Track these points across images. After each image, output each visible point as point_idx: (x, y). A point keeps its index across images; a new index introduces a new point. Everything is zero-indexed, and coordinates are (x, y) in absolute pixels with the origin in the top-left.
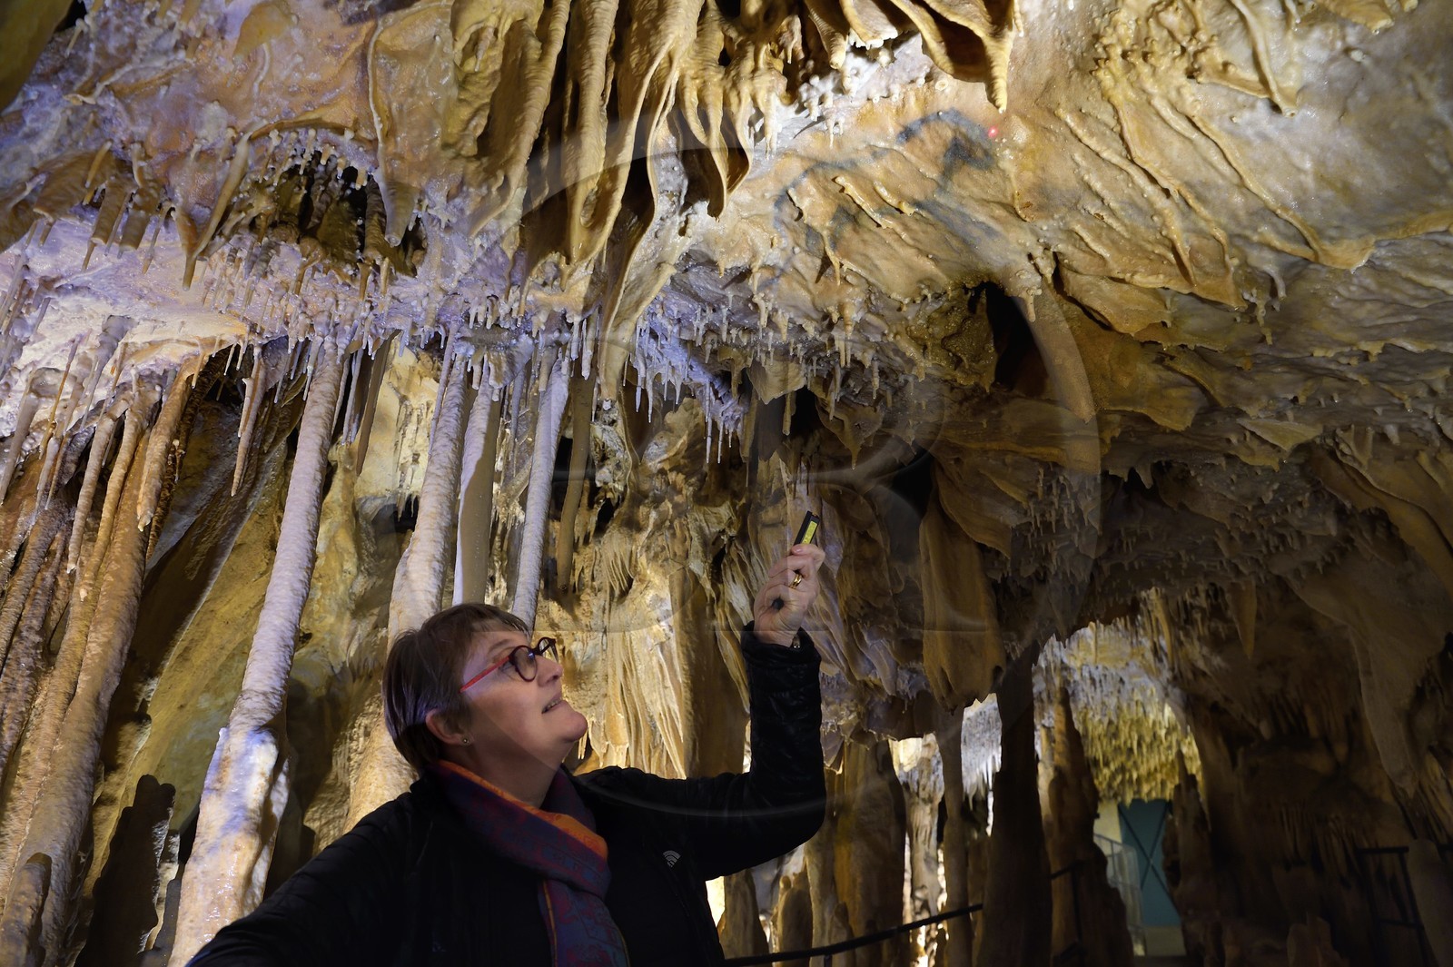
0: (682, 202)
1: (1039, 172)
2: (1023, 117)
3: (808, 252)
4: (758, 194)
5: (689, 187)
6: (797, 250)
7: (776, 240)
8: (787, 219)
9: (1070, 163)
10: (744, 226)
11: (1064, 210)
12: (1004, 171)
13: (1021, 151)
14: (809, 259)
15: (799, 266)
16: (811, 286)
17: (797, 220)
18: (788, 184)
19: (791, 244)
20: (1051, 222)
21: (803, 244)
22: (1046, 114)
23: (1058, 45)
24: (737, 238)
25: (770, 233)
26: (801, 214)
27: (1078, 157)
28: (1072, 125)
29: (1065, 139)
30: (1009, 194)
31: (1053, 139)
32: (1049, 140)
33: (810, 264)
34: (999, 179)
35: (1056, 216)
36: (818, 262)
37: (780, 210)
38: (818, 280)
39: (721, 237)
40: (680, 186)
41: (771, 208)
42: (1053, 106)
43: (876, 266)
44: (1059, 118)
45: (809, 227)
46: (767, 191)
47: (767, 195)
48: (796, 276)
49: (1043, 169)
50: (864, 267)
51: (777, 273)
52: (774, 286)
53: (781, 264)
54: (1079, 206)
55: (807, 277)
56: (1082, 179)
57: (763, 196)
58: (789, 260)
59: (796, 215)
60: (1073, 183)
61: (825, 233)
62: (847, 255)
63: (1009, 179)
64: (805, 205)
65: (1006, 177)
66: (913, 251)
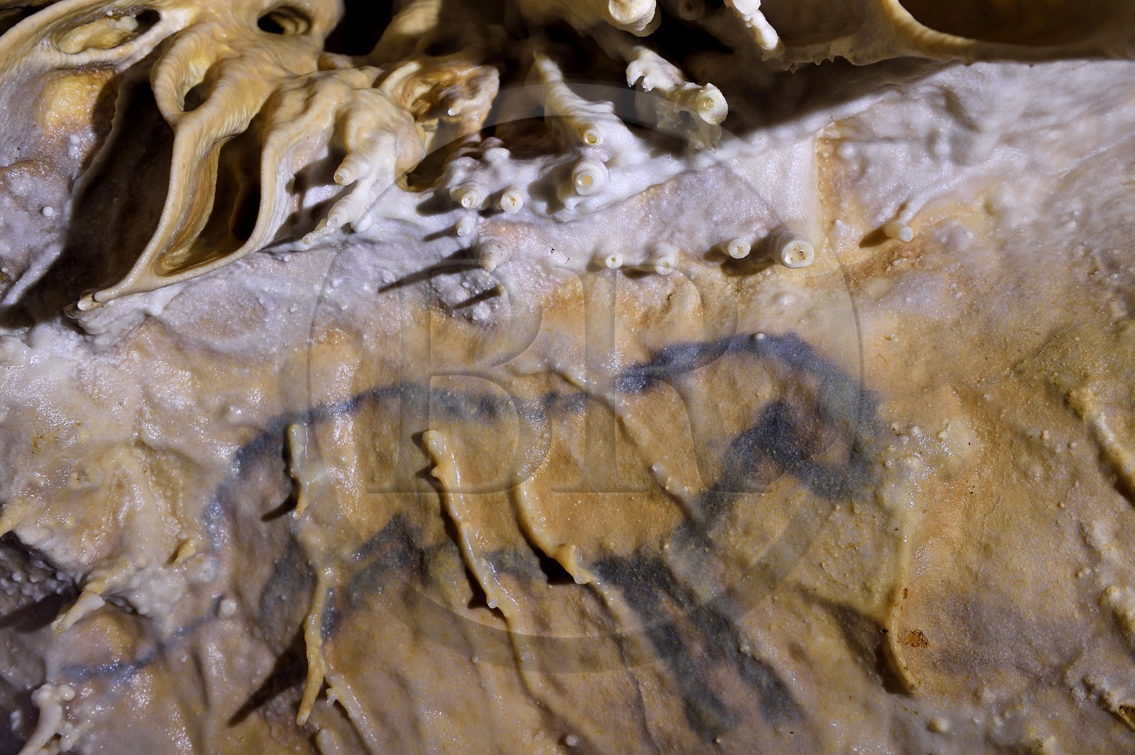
0: (12, 298)
1: (972, 557)
2: (972, 399)
3: (254, 622)
4: (214, 401)
5: (55, 269)
6: (230, 606)
7: (189, 550)
8: (248, 507)
9: (1071, 545)
10: (132, 464)
11: (1016, 682)
12: (888, 514)
13: (947, 477)
14: (245, 646)
15: (213, 654)
16: (214, 726)
17: (270, 517)
18: (302, 408)
19: (223, 584)
20: (967, 710)
21: (252, 597)
22: (1039, 399)
23: (1081, 274)
24: (96, 476)
25: (186, 524)
26: (291, 503)
27: (1101, 533)
28: (1111, 437)
29: (1075, 475)
30: (879, 587)
31: (1038, 471)
32: (1026, 475)
33: (241, 662)
34: (866, 536)
35: (988, 695)
36: (266, 664)
37: (245, 473)
38: (239, 717)
39: (57, 442)
40: (32, 255)
41: (225, 453)
42: (1067, 380)
43: (415, 724)
44: (1077, 414)
45: (294, 545)
46: (240, 402)
47: (237, 413)
48: (187, 684)
49: (986, 550)
50: (380, 717)
51: (145, 649)
52: (115, 687)
53: (169, 625)
54: (1073, 677)
55: (216, 694)
56: (1100, 597)
57: (223, 411)
58: (193, 627)
59: (277, 501)
60: (1066, 604)
61: (328, 574)
62: (352, 664)
63: (897, 545)
64: (312, 478)
65: (889, 534)
66: (530, 714)
